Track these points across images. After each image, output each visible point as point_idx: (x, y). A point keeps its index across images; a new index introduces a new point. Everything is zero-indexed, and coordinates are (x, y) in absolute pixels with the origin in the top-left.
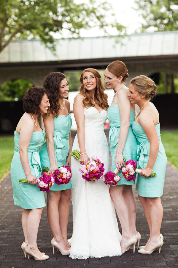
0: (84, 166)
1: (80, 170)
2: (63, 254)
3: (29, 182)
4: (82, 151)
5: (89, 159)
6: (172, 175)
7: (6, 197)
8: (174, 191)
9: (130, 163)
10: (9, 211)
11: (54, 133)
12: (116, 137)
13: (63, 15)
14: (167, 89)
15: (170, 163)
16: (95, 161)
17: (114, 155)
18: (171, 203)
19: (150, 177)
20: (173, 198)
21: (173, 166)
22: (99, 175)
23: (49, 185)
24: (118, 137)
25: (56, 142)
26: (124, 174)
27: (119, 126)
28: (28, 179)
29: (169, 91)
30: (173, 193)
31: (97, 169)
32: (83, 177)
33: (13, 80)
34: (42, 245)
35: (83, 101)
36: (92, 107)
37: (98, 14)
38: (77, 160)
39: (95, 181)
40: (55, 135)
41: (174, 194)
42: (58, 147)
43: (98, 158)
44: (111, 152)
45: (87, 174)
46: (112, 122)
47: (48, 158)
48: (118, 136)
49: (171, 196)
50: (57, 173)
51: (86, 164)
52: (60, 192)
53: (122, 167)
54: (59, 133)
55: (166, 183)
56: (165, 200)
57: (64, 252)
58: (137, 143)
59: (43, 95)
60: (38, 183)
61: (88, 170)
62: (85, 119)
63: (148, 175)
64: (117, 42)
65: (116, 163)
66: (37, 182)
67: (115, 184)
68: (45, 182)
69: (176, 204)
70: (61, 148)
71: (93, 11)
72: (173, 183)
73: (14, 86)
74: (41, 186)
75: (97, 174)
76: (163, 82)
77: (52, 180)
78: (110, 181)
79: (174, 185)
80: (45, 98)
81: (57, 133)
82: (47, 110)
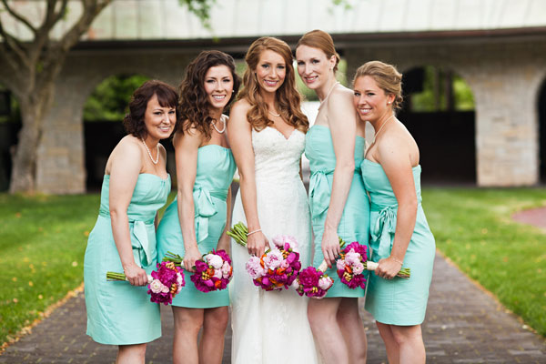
0: (256, 259)
1: (248, 267)
3: (129, 278)
4: (251, 226)
5: (267, 244)
6: (447, 279)
8: (451, 314)
9: (352, 249)
11: (197, 182)
12: (323, 195)
14: (439, 102)
15: (442, 254)
16: (280, 248)
17: (319, 234)
18: (443, 340)
19: (399, 277)
20: (447, 329)
21: (448, 260)
22: (289, 277)
23: (170, 290)
24: (329, 195)
25: (199, 202)
26: (341, 273)
27: (330, 170)
28: (127, 274)
29: (444, 106)
30: (447, 317)
31: (285, 266)
32: (256, 282)
35: (248, 116)
36: (268, 128)
38: (243, 245)
39: (281, 289)
40: (197, 187)
41: (450, 319)
42: (202, 213)
43: (287, 241)
44: (314, 228)
45: (262, 277)
46: (315, 162)
47: (179, 236)
48: (329, 192)
49: (444, 323)
50: (201, 266)
51: (262, 253)
52: (202, 312)
53: (336, 259)
54: (207, 183)
55: (433, 295)
56: (430, 331)
58: (370, 208)
60: (147, 283)
61: (266, 267)
62: (255, 155)
63: (393, 274)
64: (337, 2)
65: (325, 248)
66: (145, 281)
67: (321, 295)
68: (162, 282)
69: (453, 341)
70: (208, 217)
72: (448, 295)
74: (154, 291)
75: (286, 276)
76: (431, 88)
77: (180, 279)
78: (311, 287)
79: (451, 302)
80: (154, 104)
81: (201, 183)
82: (165, 132)
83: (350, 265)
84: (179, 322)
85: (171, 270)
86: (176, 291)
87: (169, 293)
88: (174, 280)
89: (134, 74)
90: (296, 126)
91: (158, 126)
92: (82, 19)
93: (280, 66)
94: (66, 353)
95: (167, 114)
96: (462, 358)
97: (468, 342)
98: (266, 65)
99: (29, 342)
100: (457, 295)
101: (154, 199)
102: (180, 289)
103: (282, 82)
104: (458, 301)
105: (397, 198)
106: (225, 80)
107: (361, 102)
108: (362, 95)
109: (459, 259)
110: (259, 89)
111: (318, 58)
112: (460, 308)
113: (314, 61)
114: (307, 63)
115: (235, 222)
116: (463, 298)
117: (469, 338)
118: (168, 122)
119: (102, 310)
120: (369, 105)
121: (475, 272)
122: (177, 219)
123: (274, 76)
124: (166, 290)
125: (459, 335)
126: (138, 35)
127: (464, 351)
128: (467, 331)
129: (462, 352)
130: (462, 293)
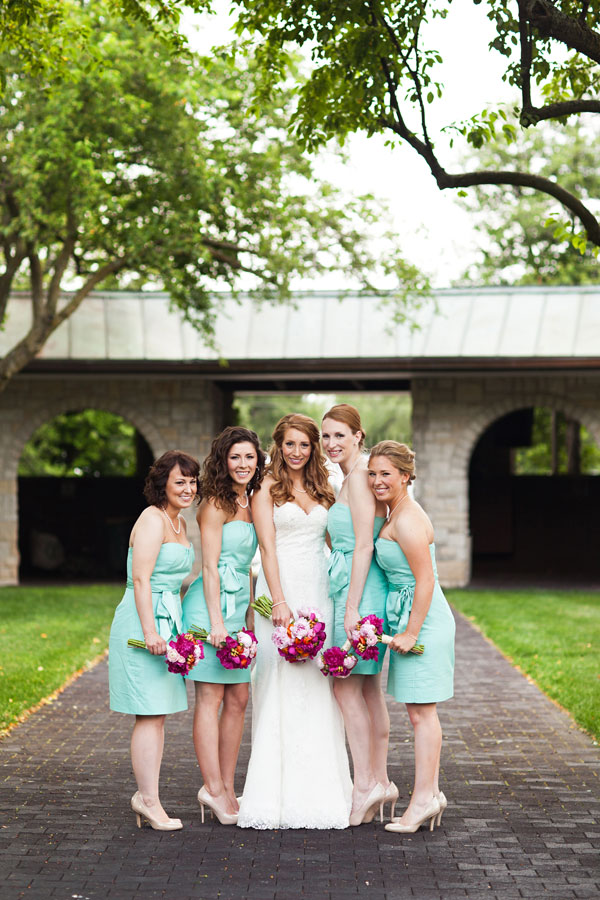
0: (283, 630)
2: (223, 822)
3: (149, 647)
4: (276, 598)
5: (291, 616)
6: (520, 696)
7: (81, 724)
8: (512, 730)
9: (369, 622)
10: (93, 750)
11: (222, 558)
12: (340, 573)
13: (239, 229)
14: (557, 461)
16: (307, 618)
18: (495, 752)
19: (412, 653)
20: (502, 743)
22: (314, 647)
23: (187, 660)
24: (346, 574)
25: (224, 578)
27: (349, 549)
28: (148, 642)
30: (507, 733)
31: (311, 634)
33: (70, 414)
35: (271, 492)
36: (288, 503)
37: (345, 230)
38: (267, 617)
40: (224, 563)
41: (510, 735)
42: (228, 588)
45: (289, 647)
46: (335, 540)
47: (205, 611)
49: (500, 738)
50: (231, 643)
51: (288, 624)
52: (222, 687)
54: (232, 559)
56: (482, 745)
57: (226, 818)
58: (389, 587)
59: (172, 467)
60: (165, 652)
61: (293, 636)
63: (406, 649)
64: (399, 318)
65: (348, 629)
66: (164, 650)
67: (346, 674)
68: (180, 652)
69: (505, 753)
70: (234, 593)
71: (331, 222)
72: (516, 713)
73: (73, 431)
74: (171, 660)
75: (312, 646)
77: (197, 651)
78: (336, 667)
79: (516, 719)
80: (176, 473)
81: (227, 559)
82: (186, 501)
83: (364, 637)
84: (202, 695)
85: (189, 642)
86: (193, 663)
87: (185, 664)
88: (191, 651)
89: (88, 408)
90: (320, 502)
91: (179, 495)
92: (31, 334)
93: (304, 444)
95: (188, 483)
96: (511, 767)
97: (523, 755)
98: (290, 443)
100: (526, 713)
101: (180, 567)
102: (197, 661)
103: (306, 460)
104: (526, 719)
105: (415, 575)
106: (249, 457)
107: (377, 482)
108: (378, 475)
109: (541, 676)
110: (284, 465)
111: (342, 433)
112: (525, 725)
113: (339, 435)
114: (332, 437)
115: (258, 595)
116: (532, 716)
117: (524, 751)
118: (190, 491)
119: (130, 681)
120: (385, 484)
121: (555, 688)
122: (202, 595)
123: (297, 454)
124: (182, 660)
125: (515, 749)
126: (107, 352)
127: (515, 761)
128: (525, 745)
129: (512, 762)
130: (534, 711)
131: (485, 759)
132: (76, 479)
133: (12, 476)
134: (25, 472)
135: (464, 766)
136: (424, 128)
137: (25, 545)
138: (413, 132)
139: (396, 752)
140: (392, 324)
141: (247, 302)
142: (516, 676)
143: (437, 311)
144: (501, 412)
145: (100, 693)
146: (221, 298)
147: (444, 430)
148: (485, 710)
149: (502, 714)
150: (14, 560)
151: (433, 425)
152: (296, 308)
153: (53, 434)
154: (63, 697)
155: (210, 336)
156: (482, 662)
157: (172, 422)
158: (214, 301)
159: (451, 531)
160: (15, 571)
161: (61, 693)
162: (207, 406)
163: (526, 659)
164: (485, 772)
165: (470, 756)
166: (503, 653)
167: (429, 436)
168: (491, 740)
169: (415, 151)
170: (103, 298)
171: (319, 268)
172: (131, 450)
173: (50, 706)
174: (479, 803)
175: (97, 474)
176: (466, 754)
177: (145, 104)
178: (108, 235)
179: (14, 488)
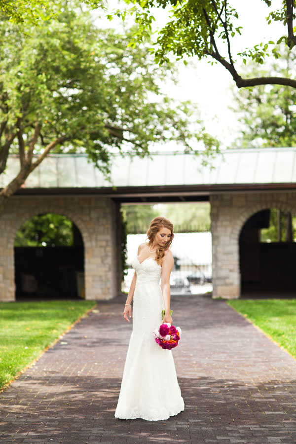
10: (55, 397)
13: (124, 120)
14: (281, 235)
18: (275, 393)
20: (277, 387)
29: (284, 238)
30: (278, 381)
33: (40, 215)
34: (106, 434)
37: (176, 119)
56: (267, 389)
64: (205, 163)
69: (281, 394)
71: (169, 116)
72: (280, 369)
73: (42, 224)
76: (275, 224)
79: (281, 372)
89: (49, 212)
92: (19, 174)
94: (35, 398)
96: (286, 402)
97: (290, 394)
99: (10, 393)
100: (286, 368)
109: (289, 347)
116: (289, 370)
117: (290, 392)
125: (285, 391)
126: (58, 184)
127: (287, 398)
128: (290, 389)
129: (286, 399)
130: (290, 367)
131: (270, 398)
132: (43, 247)
133: (11, 246)
134: (18, 245)
135: (260, 402)
136: (230, 54)
137: (18, 281)
138: (223, 57)
139: (221, 394)
140: (201, 166)
141: (127, 158)
142: (276, 347)
143: (223, 160)
144: (255, 211)
145: (58, 361)
146: (114, 156)
147: (226, 220)
148: (263, 367)
149: (273, 369)
150: (12, 289)
151: (221, 218)
152: (152, 159)
153: (31, 225)
154: (38, 363)
155: (108, 175)
156: (255, 339)
157: (91, 219)
158: (111, 158)
159: (231, 271)
160: (13, 294)
161: (37, 361)
162: (108, 210)
163: (280, 338)
164: (272, 406)
165: (262, 396)
166: (266, 334)
167: (219, 224)
168: (271, 386)
169: (224, 67)
170: (55, 157)
171: (164, 139)
172: (70, 233)
173: (31, 369)
174: (273, 426)
175: (53, 245)
176: (259, 395)
177: (73, 56)
178: (58, 125)
179: (12, 253)
